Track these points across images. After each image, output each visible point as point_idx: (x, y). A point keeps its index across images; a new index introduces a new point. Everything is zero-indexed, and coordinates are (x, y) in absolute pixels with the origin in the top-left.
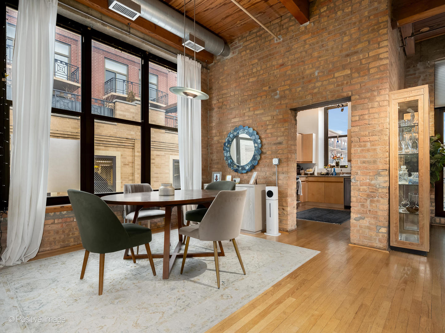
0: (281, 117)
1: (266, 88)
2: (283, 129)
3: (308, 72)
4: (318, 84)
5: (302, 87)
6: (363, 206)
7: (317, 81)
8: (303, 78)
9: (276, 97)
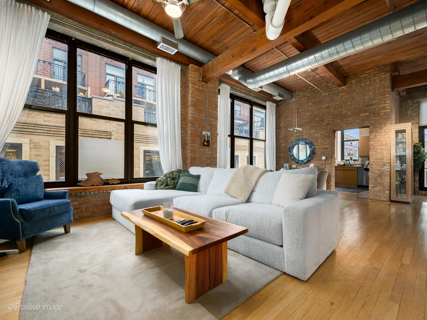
0: (327, 134)
1: (318, 119)
2: (328, 141)
3: (344, 112)
4: (350, 119)
5: (340, 120)
6: (376, 180)
7: (350, 117)
8: (341, 115)
9: (324, 124)
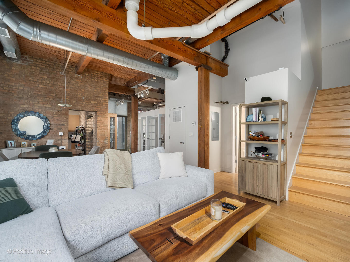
0: (64, 112)
1: (54, 95)
2: (65, 118)
3: (79, 96)
4: (84, 103)
5: (76, 102)
8: (77, 98)
9: (60, 101)
